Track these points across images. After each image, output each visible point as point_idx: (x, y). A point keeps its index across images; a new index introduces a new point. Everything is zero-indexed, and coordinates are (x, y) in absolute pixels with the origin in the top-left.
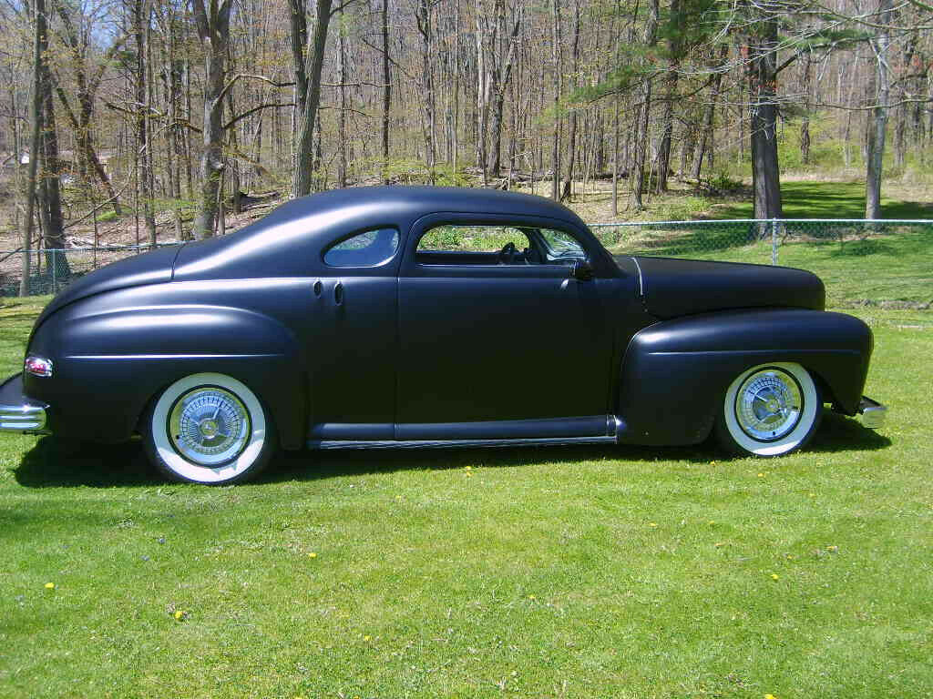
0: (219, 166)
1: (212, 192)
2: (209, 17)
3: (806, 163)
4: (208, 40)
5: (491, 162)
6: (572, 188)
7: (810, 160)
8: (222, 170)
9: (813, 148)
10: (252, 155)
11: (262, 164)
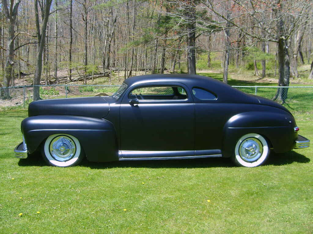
0: (12, 63)
1: (10, 72)
2: (9, 12)
3: (209, 67)
4: (9, 20)
5: (106, 64)
6: (132, 73)
7: (210, 66)
8: (13, 64)
9: (212, 62)
10: (26, 60)
11: (29, 63)
